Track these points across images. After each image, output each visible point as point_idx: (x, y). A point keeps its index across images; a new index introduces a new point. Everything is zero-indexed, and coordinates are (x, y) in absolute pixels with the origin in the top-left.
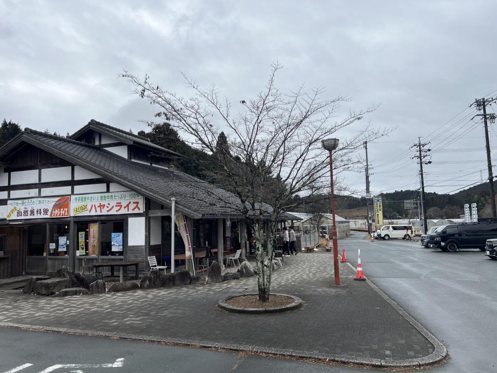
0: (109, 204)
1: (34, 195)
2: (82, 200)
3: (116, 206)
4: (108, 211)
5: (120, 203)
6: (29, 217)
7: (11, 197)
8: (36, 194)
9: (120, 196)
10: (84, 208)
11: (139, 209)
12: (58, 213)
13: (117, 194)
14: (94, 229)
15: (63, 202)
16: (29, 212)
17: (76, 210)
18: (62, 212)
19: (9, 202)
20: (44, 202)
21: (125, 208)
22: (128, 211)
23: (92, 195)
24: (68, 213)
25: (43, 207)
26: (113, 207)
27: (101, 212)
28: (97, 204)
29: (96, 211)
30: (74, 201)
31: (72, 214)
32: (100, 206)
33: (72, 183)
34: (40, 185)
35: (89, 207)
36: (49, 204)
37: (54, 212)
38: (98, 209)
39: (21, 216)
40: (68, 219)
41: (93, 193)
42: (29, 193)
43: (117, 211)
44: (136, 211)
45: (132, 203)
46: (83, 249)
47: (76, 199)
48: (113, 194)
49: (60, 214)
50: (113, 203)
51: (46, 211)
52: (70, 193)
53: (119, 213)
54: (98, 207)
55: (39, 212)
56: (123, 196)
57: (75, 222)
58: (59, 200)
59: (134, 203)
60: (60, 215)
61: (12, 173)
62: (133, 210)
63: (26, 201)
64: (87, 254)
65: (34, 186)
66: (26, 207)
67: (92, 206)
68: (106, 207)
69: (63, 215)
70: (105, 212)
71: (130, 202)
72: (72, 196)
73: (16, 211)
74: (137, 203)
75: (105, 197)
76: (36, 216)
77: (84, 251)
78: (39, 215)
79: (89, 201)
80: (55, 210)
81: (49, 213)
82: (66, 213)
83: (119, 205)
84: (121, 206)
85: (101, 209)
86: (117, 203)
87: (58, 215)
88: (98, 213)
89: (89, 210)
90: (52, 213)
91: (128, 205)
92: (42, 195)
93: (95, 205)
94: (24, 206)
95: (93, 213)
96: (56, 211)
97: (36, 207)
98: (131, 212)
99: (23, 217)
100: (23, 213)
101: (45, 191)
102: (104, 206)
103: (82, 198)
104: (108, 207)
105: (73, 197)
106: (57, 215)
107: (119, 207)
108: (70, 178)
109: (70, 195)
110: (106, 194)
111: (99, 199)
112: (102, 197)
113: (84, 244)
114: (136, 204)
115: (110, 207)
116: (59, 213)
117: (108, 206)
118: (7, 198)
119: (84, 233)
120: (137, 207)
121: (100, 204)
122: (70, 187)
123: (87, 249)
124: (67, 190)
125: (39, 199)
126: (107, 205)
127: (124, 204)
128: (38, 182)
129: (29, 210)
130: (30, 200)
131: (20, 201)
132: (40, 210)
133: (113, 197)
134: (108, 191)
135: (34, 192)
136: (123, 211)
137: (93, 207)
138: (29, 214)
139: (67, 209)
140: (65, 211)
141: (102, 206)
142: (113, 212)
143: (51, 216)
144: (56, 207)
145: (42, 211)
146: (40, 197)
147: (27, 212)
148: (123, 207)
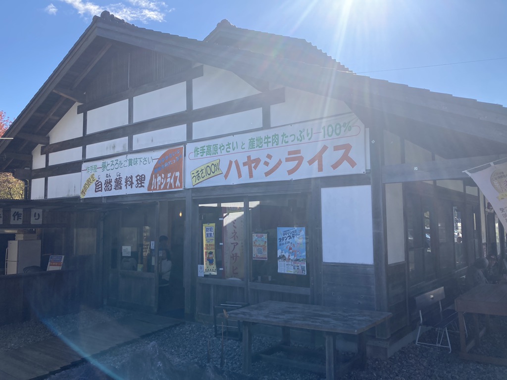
0: (269, 157)
1: (119, 149)
2: (209, 152)
3: (287, 160)
4: (267, 174)
5: (298, 152)
6: (114, 193)
7: (88, 157)
8: (124, 147)
9: (297, 134)
10: (213, 169)
11: (353, 164)
12: (162, 183)
13: (288, 131)
15: (171, 159)
16: (113, 184)
17: (198, 175)
18: (168, 180)
19: (84, 166)
20: (138, 162)
21: (311, 162)
22: (320, 170)
23: (230, 139)
24: (181, 183)
26: (280, 162)
27: (251, 176)
28: (242, 159)
29: (240, 176)
30: (192, 155)
31: (189, 184)
32: (249, 162)
33: (189, 117)
34: (131, 130)
35: (224, 168)
36: (145, 166)
37: (154, 181)
38: (245, 170)
39: (101, 191)
41: (233, 134)
42: (114, 147)
43: (291, 172)
44: (345, 169)
45: (331, 148)
47: (196, 150)
48: (278, 131)
49: (166, 184)
51: (141, 179)
52: (185, 138)
53: (295, 177)
54: (245, 164)
55: (129, 181)
56: (305, 133)
57: (194, 201)
58: (163, 156)
59: (336, 148)
60: (165, 188)
61: (88, 112)
62: (335, 166)
63: (108, 161)
65: (120, 131)
66: (108, 172)
67: (231, 162)
68: (261, 164)
69: (171, 187)
70: (259, 176)
71: (325, 148)
72: (188, 146)
73: (94, 182)
74: (347, 148)
75: (259, 140)
76: (125, 191)
77: (214, 266)
78: (129, 187)
79: (224, 152)
80: (156, 177)
81: (146, 183)
82: (178, 183)
83: (296, 157)
84: (300, 160)
86: (290, 153)
87: (162, 186)
88: (245, 179)
89: (224, 173)
90: (152, 184)
91: (319, 158)
92: (134, 149)
93: (236, 162)
94: (106, 172)
95: (233, 180)
96: (159, 178)
97: (125, 173)
98: (328, 172)
99: (103, 194)
100: (103, 186)
101: (141, 140)
102: (257, 161)
103: (209, 146)
104: (266, 164)
105: (190, 147)
106: (160, 186)
107: (296, 163)
108: (182, 107)
109: (184, 143)
110: (262, 134)
111: (246, 146)
112: (251, 141)
113: (213, 251)
114: (341, 152)
115: (272, 163)
117: (268, 160)
118: (80, 158)
119: (213, 225)
120: (346, 157)
121: (249, 157)
122: (184, 127)
123: (219, 264)
124: (177, 133)
125: (130, 156)
126: (264, 159)
127: (308, 152)
128: (127, 123)
129: (113, 178)
130: (114, 159)
131: (99, 163)
132: (131, 177)
133: (281, 138)
134: (267, 125)
135: (120, 143)
136: (307, 172)
137: (234, 166)
138: (113, 187)
139: (178, 174)
140: (175, 178)
141: (252, 163)
142: (280, 176)
143: (149, 189)
144: (157, 171)
145: (134, 180)
146: (131, 151)
147: (110, 182)
148: (305, 164)
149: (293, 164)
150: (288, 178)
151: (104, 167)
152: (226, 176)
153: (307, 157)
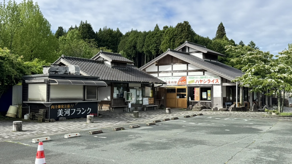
0: (204, 80)
1: (170, 76)
4: (204, 83)
7: (159, 76)
9: (209, 77)
10: (193, 81)
11: (218, 82)
14: (197, 90)
15: (184, 79)
16: (168, 83)
17: (189, 82)
21: (212, 82)
22: (213, 83)
23: (197, 76)
25: (174, 80)
27: (201, 83)
28: (199, 80)
29: (199, 83)
30: (188, 78)
31: (188, 84)
32: (200, 81)
33: (187, 71)
34: (173, 72)
35: (195, 81)
36: (177, 80)
37: (179, 82)
38: (200, 82)
40: (186, 86)
42: (167, 75)
43: (208, 83)
44: (217, 83)
45: (215, 80)
47: (189, 77)
48: (206, 76)
49: (182, 83)
50: (206, 80)
51: (176, 82)
52: (186, 75)
55: (172, 82)
56: (211, 77)
57: (188, 87)
58: (181, 78)
59: (216, 80)
61: (159, 66)
62: (216, 83)
64: (194, 100)
65: (170, 72)
68: (203, 81)
70: (202, 83)
74: (218, 80)
75: (202, 77)
78: (172, 84)
79: (195, 78)
81: (177, 83)
82: (185, 83)
84: (210, 81)
86: (208, 80)
88: (200, 84)
89: (195, 82)
91: (213, 81)
92: (173, 76)
95: (197, 83)
96: (180, 82)
97: (171, 80)
98: (214, 83)
101: (175, 74)
102: (202, 81)
103: (192, 77)
106: (180, 84)
108: (185, 69)
110: (204, 76)
111: (200, 78)
112: (201, 77)
115: (205, 81)
120: (217, 81)
122: (186, 73)
126: (203, 80)
127: (211, 80)
128: (171, 70)
130: (168, 77)
131: (163, 78)
134: (204, 74)
135: (170, 74)
137: (197, 81)
139: (185, 82)
140: (184, 82)
142: (206, 83)
145: (174, 82)
148: (211, 82)
149: (209, 82)
151: (165, 79)
152: (196, 83)
153: (211, 81)
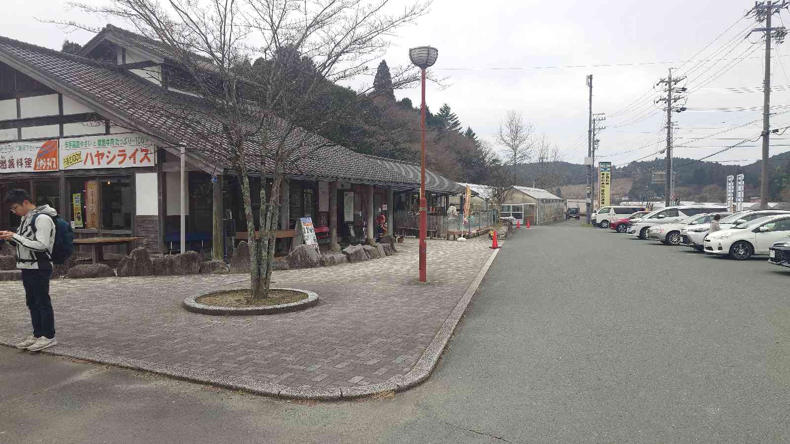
0: (109, 152)
1: (12, 138)
2: (74, 146)
3: (119, 155)
4: (108, 163)
5: (124, 151)
6: (8, 170)
8: (14, 135)
9: (123, 140)
10: (76, 158)
11: (150, 160)
12: (43, 165)
13: (119, 137)
14: (92, 189)
15: (50, 148)
16: (7, 163)
17: (67, 161)
18: (48, 163)
20: (26, 149)
21: (130, 158)
22: (135, 163)
23: (87, 138)
24: (57, 165)
25: (25, 155)
26: (115, 156)
27: (99, 164)
28: (94, 153)
29: (93, 163)
30: (63, 147)
31: (62, 167)
32: (98, 155)
33: (61, 120)
34: (20, 123)
35: (83, 157)
36: (31, 151)
37: (38, 163)
38: (96, 159)
40: (58, 174)
41: (88, 135)
42: (6, 135)
43: (120, 163)
44: (146, 164)
45: (139, 151)
46: (79, 219)
47: (66, 143)
48: (115, 137)
49: (47, 165)
50: (115, 151)
51: (29, 162)
52: (58, 135)
53: (123, 166)
54: (96, 156)
55: (20, 162)
56: (127, 140)
57: (67, 178)
58: (44, 146)
59: (142, 151)
60: (46, 168)
62: (141, 161)
63: (3, 146)
64: (85, 226)
65: (11, 123)
66: (3, 155)
67: (88, 154)
68: (105, 156)
69: (50, 168)
70: (104, 165)
71: (137, 150)
74: (146, 151)
75: (104, 141)
76: (17, 169)
77: (81, 222)
78: (20, 167)
79: (83, 147)
80: (39, 161)
81: (33, 165)
82: (54, 166)
83: (123, 154)
84: (125, 155)
85: (99, 159)
86: (120, 151)
87: (44, 167)
88: (96, 166)
89: (84, 161)
90: (36, 165)
91: (134, 155)
92: (23, 138)
93: (91, 154)
94: (1, 154)
95: (89, 166)
96: (42, 161)
97: (16, 156)
98: (138, 165)
101: (28, 132)
102: (103, 155)
103: (74, 142)
104: (108, 157)
105: (62, 141)
106: (42, 168)
107: (122, 158)
108: (55, 112)
109: (58, 138)
110: (105, 137)
111: (97, 144)
112: (99, 141)
113: (80, 211)
114: (145, 153)
115: (111, 156)
116: (45, 165)
117: (108, 154)
119: (79, 195)
120: (146, 156)
121: (98, 151)
122: (58, 126)
123: (84, 220)
124: (52, 130)
125: (20, 144)
126: (106, 154)
127: (129, 151)
128: (15, 117)
129: (7, 159)
130: (7, 145)
132: (21, 159)
133: (115, 141)
134: (108, 133)
135: (12, 133)
136: (128, 164)
137: (89, 156)
138: (8, 166)
139: (54, 159)
140: (53, 162)
141: (100, 155)
142: (115, 165)
143: (35, 169)
144: (40, 156)
145: (24, 162)
146: (20, 140)
147: (5, 162)
148: (127, 158)
149: (121, 158)
150: (119, 166)
153: (128, 155)
